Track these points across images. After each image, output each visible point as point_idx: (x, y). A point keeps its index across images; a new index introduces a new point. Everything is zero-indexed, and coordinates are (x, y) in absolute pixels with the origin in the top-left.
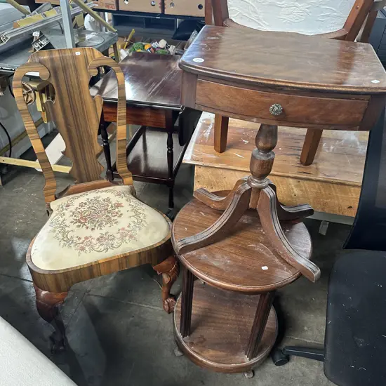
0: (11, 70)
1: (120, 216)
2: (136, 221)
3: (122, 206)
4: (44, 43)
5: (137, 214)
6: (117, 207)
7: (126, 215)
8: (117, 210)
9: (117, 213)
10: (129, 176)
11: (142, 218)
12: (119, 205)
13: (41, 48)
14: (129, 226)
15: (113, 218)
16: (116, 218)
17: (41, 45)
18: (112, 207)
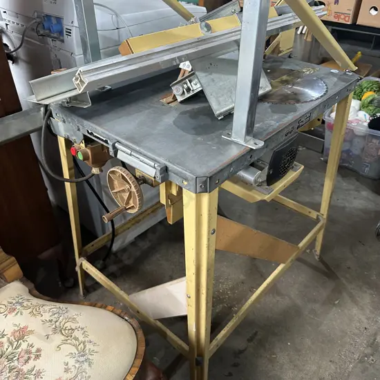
0: (106, 142)
1: (37, 357)
2: (74, 350)
3: (31, 332)
4: (196, 87)
5: (68, 334)
6: (21, 338)
7: (47, 348)
8: (24, 346)
9: (28, 352)
10: (11, 265)
11: (81, 338)
12: (22, 334)
13: (187, 95)
14: (67, 370)
15: (26, 368)
16: (31, 363)
17: (189, 90)
18: (11, 344)
